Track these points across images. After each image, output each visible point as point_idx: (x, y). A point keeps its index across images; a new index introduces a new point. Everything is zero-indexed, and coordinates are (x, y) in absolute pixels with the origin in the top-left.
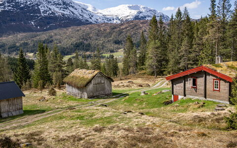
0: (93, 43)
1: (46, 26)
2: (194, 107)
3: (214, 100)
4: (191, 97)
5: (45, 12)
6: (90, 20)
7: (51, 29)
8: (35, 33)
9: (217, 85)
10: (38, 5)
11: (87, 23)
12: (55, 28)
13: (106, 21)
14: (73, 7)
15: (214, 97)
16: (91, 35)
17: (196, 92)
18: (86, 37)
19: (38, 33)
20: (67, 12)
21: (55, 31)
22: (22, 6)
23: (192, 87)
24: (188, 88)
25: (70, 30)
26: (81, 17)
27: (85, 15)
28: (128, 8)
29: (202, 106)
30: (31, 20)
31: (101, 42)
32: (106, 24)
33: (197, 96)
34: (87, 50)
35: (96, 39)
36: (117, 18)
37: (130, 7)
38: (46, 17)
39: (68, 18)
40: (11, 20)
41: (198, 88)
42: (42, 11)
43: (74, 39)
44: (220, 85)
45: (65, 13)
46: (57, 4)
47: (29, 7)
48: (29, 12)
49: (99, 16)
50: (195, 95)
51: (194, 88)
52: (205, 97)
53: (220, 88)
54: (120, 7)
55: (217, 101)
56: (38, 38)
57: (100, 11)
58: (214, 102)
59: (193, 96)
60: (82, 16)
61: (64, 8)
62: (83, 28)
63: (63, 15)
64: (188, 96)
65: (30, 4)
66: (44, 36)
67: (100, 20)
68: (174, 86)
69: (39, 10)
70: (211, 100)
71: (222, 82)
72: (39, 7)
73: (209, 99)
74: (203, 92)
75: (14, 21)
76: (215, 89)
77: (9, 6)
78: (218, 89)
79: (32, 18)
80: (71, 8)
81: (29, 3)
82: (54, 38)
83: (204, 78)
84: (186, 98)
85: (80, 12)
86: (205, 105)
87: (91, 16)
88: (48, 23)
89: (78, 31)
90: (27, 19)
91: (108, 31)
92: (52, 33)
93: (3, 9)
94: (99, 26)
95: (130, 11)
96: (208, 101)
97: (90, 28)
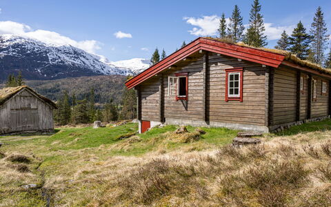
0: (103, 94)
1: (53, 74)
2: (174, 141)
3: (228, 126)
4: (175, 122)
5: (54, 60)
6: (102, 71)
7: (58, 77)
8: (41, 81)
9: (237, 84)
10: (46, 52)
11: (98, 73)
12: (64, 77)
13: (118, 73)
14: (84, 57)
15: (229, 117)
16: (102, 86)
17: (186, 108)
18: (96, 88)
19: (44, 81)
20: (77, 62)
21: (63, 80)
22: (29, 52)
23: (178, 99)
24: (169, 102)
25: (79, 80)
26: (92, 68)
27: (96, 66)
28: (141, 62)
29: (196, 137)
30: (38, 67)
31: (112, 93)
32: (118, 76)
33: (189, 118)
34: (96, 101)
35: (107, 91)
36: (130, 71)
37: (143, 61)
38: (54, 65)
39: (79, 68)
40: (15, 66)
41: (190, 99)
42: (50, 59)
43: (83, 90)
44: (242, 84)
45: (76, 62)
46: (67, 53)
47: (36, 54)
48: (37, 59)
49: (110, 68)
50: (184, 118)
51: (181, 99)
52: (207, 120)
53: (242, 93)
54: (134, 60)
55: (236, 126)
56: (44, 86)
57: (113, 63)
58: (227, 130)
59: (180, 121)
60: (94, 66)
61: (75, 57)
62: (93, 78)
63: (74, 64)
64: (169, 121)
65: (38, 51)
66: (50, 85)
67: (112, 72)
68: (143, 101)
69: (47, 57)
70: (221, 125)
71: (249, 75)
72: (48, 55)
73: (216, 124)
74: (201, 109)
75: (18, 67)
76: (230, 96)
77: (13, 51)
78: (238, 96)
79: (38, 66)
80: (82, 58)
81: (36, 49)
82: (61, 87)
83: (203, 72)
84: (165, 125)
85: (92, 62)
86: (204, 136)
87: (103, 67)
88: (57, 72)
89: (88, 81)
90: (33, 67)
91: (120, 82)
92: (60, 82)
93: (6, 54)
94: (110, 77)
95: (143, 65)
96: (212, 128)
97: (101, 79)
